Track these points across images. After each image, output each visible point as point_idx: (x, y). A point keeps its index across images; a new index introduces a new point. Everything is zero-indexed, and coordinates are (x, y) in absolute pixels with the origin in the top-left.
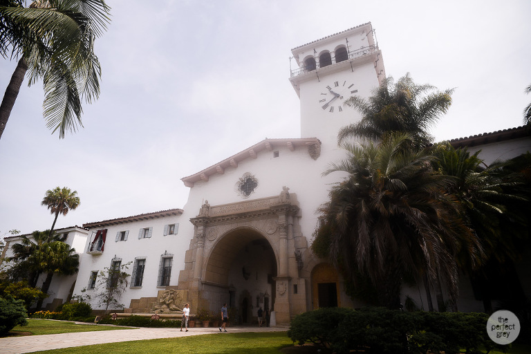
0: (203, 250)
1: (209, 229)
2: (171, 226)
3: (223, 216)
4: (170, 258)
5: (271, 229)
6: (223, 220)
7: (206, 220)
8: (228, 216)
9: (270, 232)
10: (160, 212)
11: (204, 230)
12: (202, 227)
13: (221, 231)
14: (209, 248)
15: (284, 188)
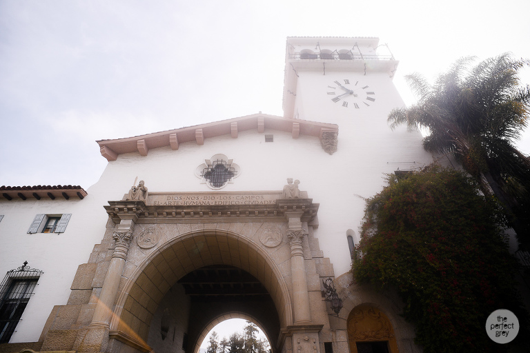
0: (124, 266)
1: (143, 228)
2: (50, 218)
3: (177, 207)
4: (33, 281)
5: (272, 239)
6: (177, 213)
7: (142, 210)
8: (189, 207)
9: (270, 244)
10: (35, 188)
11: (133, 229)
12: (130, 222)
13: (167, 234)
14: (138, 263)
15: (290, 181)
